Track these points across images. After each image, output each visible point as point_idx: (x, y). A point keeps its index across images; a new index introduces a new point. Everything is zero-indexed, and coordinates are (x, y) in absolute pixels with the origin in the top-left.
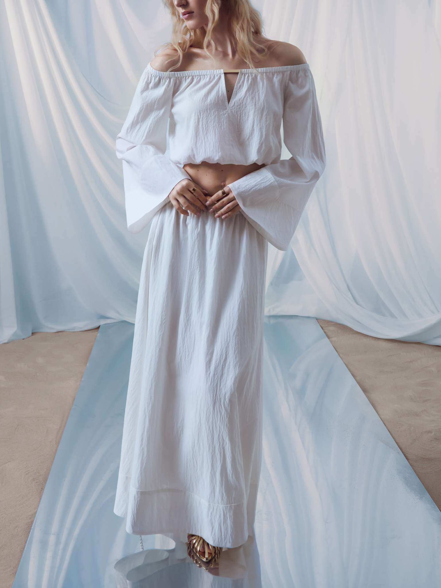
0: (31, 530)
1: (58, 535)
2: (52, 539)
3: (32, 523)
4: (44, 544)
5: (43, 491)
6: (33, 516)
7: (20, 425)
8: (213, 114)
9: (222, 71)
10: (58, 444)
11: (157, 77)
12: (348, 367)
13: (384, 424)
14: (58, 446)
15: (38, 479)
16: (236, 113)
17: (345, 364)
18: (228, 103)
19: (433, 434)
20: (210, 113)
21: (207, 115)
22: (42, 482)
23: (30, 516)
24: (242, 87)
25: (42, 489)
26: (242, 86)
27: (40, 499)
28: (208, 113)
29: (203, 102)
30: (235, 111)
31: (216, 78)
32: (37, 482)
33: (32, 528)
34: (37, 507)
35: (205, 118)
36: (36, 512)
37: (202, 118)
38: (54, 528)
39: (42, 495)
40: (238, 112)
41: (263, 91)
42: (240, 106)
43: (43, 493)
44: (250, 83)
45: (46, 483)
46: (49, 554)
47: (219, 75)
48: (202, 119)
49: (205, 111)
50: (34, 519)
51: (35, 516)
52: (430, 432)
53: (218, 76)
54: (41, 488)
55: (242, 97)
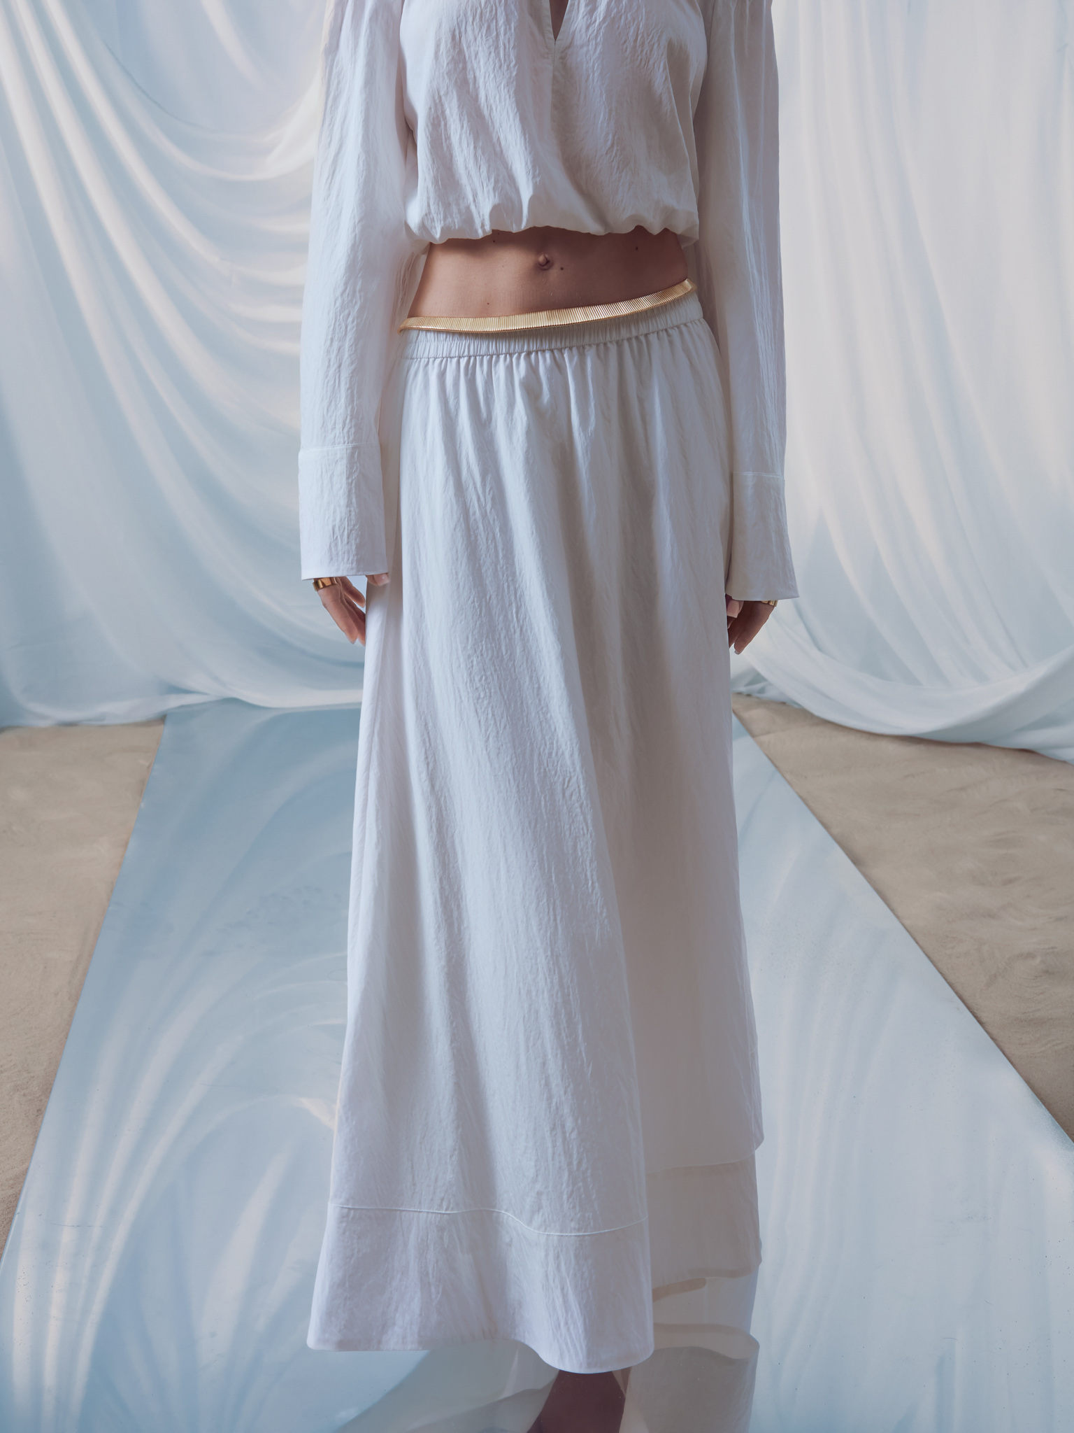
0: (16, 1217)
1: (83, 1226)
2: (67, 1237)
3: (17, 1197)
4: (47, 1247)
5: (43, 1118)
6: (20, 1179)
10: (75, 998)
12: (807, 805)
13: (915, 939)
14: (76, 1005)
15: (27, 1088)
17: (801, 797)
18: (552, 37)
19: (1038, 960)
20: (505, 60)
21: (497, 65)
22: (37, 1095)
23: (11, 1182)
25: (40, 1112)
27: (36, 1138)
28: (500, 60)
29: (486, 25)
32: (24, 1095)
33: (18, 1210)
34: (28, 1157)
35: (492, 76)
36: (27, 1169)
37: (485, 77)
38: (72, 1212)
39: (40, 1127)
42: (588, 45)
43: (42, 1122)
45: (48, 1097)
46: (60, 1278)
48: (483, 78)
49: (490, 53)
50: (22, 1187)
51: (24, 1179)
52: (1030, 955)
54: (38, 1111)
55: (595, 21)
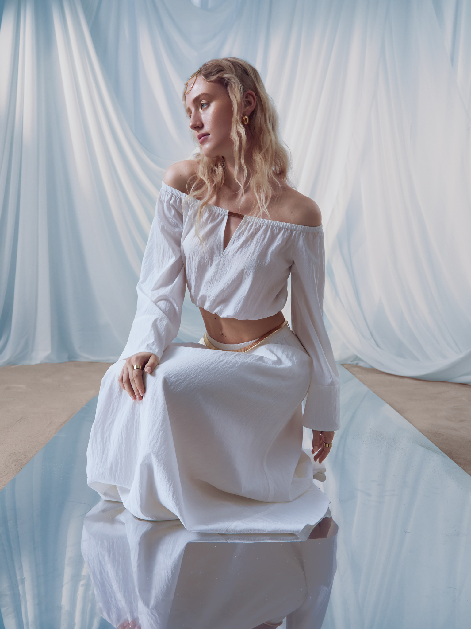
7: (24, 418)
8: (206, 258)
9: (228, 211)
11: (170, 193)
16: (228, 262)
24: (242, 236)
26: (242, 234)
30: (228, 260)
31: (220, 218)
40: (230, 262)
41: (261, 246)
44: (251, 234)
47: (223, 214)
53: (222, 216)
